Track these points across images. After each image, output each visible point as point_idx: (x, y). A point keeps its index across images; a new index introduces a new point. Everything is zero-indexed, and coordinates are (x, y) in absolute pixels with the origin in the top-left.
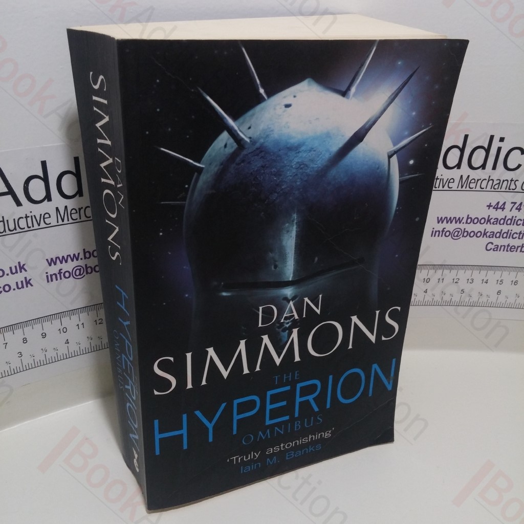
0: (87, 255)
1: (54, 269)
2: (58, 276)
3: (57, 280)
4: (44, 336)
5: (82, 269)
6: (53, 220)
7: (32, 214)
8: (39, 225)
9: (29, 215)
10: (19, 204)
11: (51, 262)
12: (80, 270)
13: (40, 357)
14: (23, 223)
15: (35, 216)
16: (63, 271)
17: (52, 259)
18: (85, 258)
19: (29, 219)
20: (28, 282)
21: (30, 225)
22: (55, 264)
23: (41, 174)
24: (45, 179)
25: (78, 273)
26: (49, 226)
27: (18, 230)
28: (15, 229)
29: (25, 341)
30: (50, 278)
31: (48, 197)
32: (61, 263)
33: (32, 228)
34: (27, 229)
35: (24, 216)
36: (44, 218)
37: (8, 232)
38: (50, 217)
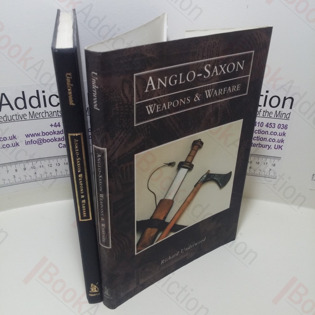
0: (44, 134)
1: (29, 139)
2: (31, 142)
3: (30, 144)
4: (25, 169)
5: (41, 141)
6: (28, 117)
7: (19, 114)
8: (22, 119)
9: (17, 114)
10: (12, 109)
11: (27, 136)
12: (40, 140)
13: (23, 179)
14: (14, 118)
15: (20, 115)
16: (33, 140)
17: (28, 135)
18: (43, 135)
19: (17, 116)
20: (17, 144)
21: (18, 119)
22: (29, 137)
23: (22, 97)
24: (24, 99)
25: (39, 142)
26: (26, 120)
27: (13, 120)
28: (11, 120)
29: (16, 170)
30: (27, 143)
31: (25, 107)
32: (32, 136)
33: (18, 120)
34: (16, 120)
35: (15, 115)
36: (24, 116)
37: (8, 121)
38: (26, 116)
